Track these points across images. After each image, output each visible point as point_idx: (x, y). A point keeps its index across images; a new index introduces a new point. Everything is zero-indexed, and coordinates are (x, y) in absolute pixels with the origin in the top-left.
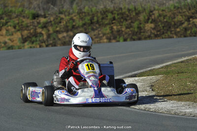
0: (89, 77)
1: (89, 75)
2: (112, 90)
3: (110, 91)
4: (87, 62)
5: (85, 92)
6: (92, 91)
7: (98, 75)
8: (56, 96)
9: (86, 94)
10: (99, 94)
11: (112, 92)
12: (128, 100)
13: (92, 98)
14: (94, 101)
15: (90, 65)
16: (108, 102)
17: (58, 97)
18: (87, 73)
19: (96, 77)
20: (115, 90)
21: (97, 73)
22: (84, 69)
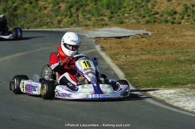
0: (87, 73)
2: (109, 87)
4: (84, 59)
5: (85, 88)
9: (86, 90)
13: (92, 94)
15: (87, 62)
18: (85, 70)
19: (94, 74)
20: (112, 87)
21: (94, 70)
22: (81, 66)
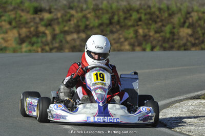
0: (95, 90)
1: (96, 87)
2: (122, 108)
3: (119, 109)
4: (97, 70)
5: (87, 108)
6: (96, 108)
7: (107, 88)
8: (50, 112)
9: (88, 110)
10: (104, 111)
11: (121, 110)
12: (142, 122)
13: (94, 116)
14: (96, 120)
15: (100, 74)
16: (114, 122)
17: (54, 113)
18: (94, 84)
19: (104, 90)
20: (126, 108)
21: (107, 85)
22: (91, 79)
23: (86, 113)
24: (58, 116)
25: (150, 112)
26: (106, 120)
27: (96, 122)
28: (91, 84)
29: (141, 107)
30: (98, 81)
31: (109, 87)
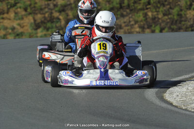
0: (98, 57)
1: (99, 55)
2: (120, 73)
3: (117, 73)
4: (101, 41)
5: (90, 73)
6: (98, 73)
7: (108, 55)
8: (60, 78)
9: (92, 75)
10: (104, 76)
11: (120, 75)
12: (138, 84)
13: (96, 80)
14: (98, 83)
15: (103, 44)
16: (113, 85)
17: (63, 79)
18: (98, 53)
19: (106, 57)
20: (124, 73)
21: (109, 53)
22: (95, 48)
23: (89, 78)
24: (67, 81)
25: (145, 74)
26: (106, 83)
27: (98, 85)
28: (95, 53)
29: (138, 71)
30: (101, 50)
31: (111, 55)
